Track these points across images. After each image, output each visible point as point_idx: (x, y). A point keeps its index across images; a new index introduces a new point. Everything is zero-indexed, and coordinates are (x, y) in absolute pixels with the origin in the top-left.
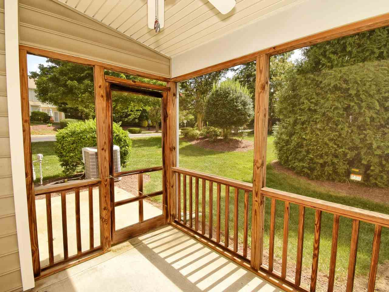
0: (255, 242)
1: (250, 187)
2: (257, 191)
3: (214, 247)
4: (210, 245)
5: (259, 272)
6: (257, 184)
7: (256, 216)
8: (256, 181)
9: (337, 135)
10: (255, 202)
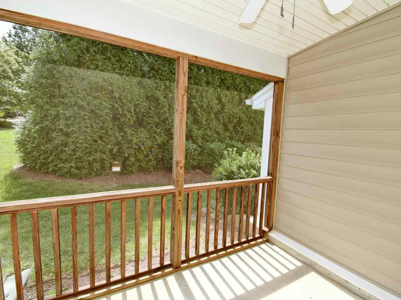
0: (178, 241)
1: (173, 189)
2: (180, 190)
3: (122, 287)
4: (116, 289)
5: (182, 266)
6: (180, 184)
7: (179, 215)
8: (180, 181)
9: (104, 133)
10: (178, 202)
